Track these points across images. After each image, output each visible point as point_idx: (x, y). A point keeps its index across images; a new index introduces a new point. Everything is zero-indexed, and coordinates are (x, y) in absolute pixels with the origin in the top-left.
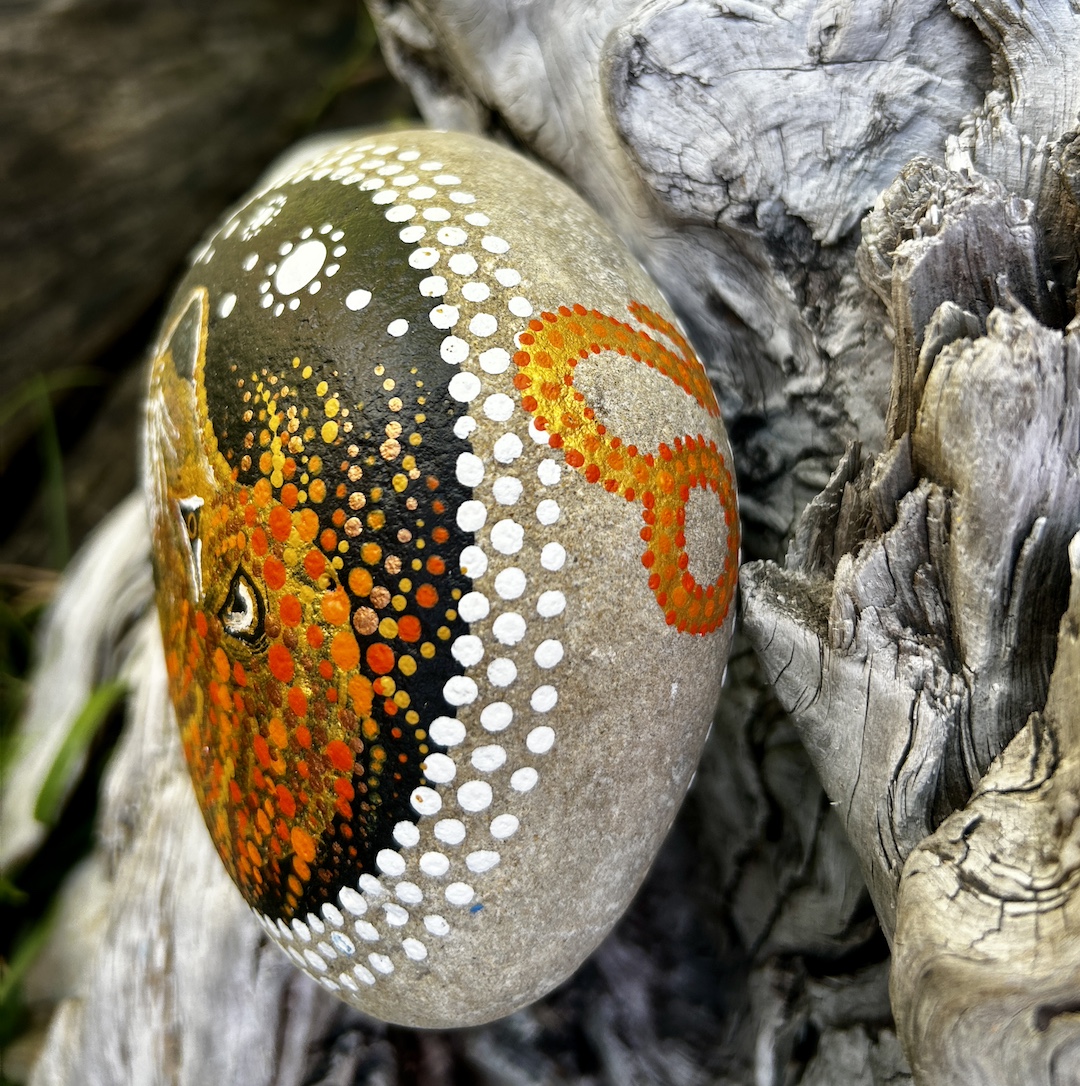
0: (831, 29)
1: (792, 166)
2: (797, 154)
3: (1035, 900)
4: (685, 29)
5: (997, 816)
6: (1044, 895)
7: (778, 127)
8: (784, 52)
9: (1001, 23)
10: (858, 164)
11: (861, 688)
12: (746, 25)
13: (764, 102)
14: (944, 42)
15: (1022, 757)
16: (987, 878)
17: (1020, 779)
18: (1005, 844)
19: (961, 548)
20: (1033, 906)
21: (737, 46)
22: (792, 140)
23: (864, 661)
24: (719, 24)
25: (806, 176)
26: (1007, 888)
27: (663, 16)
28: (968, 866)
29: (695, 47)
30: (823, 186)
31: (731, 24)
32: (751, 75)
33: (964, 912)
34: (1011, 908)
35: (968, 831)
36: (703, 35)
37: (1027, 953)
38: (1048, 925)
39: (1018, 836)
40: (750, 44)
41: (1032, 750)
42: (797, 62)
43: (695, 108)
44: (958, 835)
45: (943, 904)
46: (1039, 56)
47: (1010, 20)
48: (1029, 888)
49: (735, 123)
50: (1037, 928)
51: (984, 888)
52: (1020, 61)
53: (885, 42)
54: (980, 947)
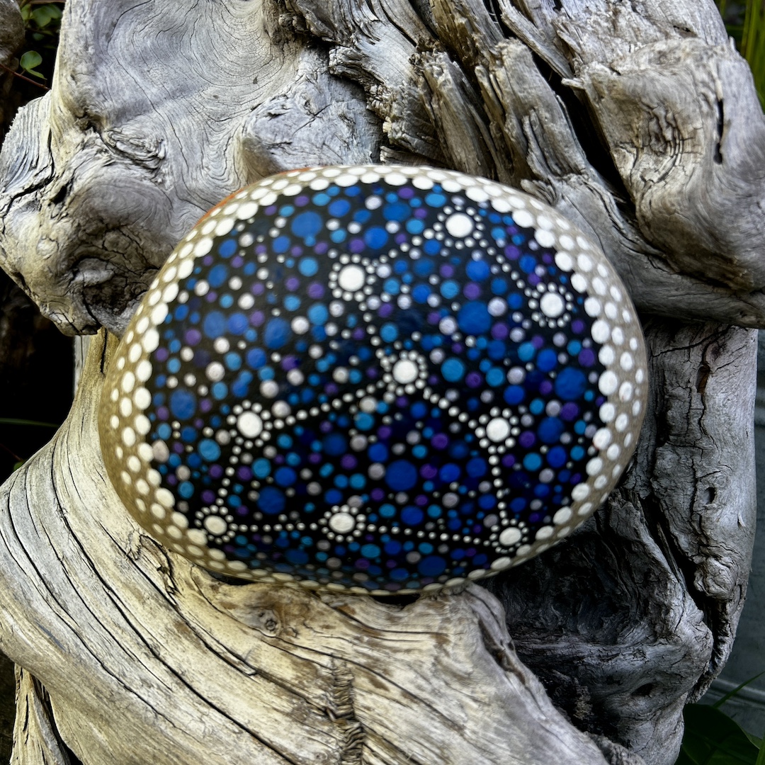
0: (307, 104)
1: (340, 154)
2: (337, 149)
3: (677, 155)
4: (266, 129)
5: (641, 170)
6: (677, 152)
7: (324, 144)
8: (301, 119)
9: (357, 62)
10: (355, 142)
11: (570, 206)
12: (282, 117)
13: (313, 137)
14: (339, 89)
15: (624, 156)
16: (663, 172)
17: (631, 159)
18: (652, 167)
19: (550, 125)
20: (680, 155)
21: (286, 125)
22: (331, 146)
23: (563, 197)
24: (274, 121)
25: (347, 155)
26: (669, 165)
27: (255, 128)
28: (655, 180)
29: (275, 133)
30: (353, 155)
31: (277, 119)
32: (299, 132)
33: (673, 178)
34: (677, 163)
35: (643, 179)
36: (273, 127)
37: (695, 157)
38: (688, 149)
39: (651, 163)
40: (289, 123)
41: (624, 151)
42: (308, 120)
43: (294, 153)
44: (643, 183)
45: (667, 186)
46: (377, 63)
47: (359, 58)
48: (672, 157)
49: (311, 150)
50: (688, 153)
51: (666, 174)
52: (373, 68)
53: (325, 98)
54: (688, 173)
